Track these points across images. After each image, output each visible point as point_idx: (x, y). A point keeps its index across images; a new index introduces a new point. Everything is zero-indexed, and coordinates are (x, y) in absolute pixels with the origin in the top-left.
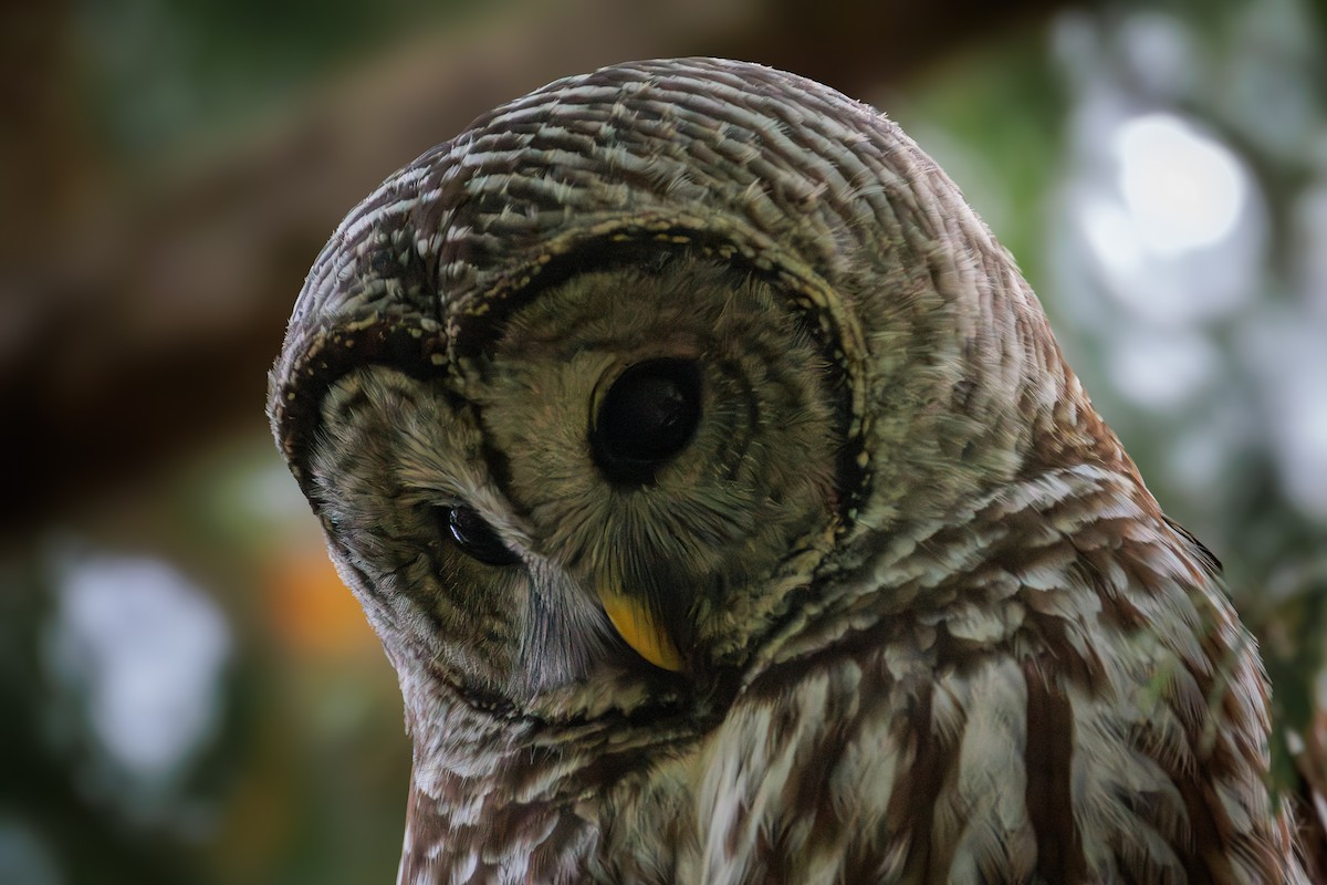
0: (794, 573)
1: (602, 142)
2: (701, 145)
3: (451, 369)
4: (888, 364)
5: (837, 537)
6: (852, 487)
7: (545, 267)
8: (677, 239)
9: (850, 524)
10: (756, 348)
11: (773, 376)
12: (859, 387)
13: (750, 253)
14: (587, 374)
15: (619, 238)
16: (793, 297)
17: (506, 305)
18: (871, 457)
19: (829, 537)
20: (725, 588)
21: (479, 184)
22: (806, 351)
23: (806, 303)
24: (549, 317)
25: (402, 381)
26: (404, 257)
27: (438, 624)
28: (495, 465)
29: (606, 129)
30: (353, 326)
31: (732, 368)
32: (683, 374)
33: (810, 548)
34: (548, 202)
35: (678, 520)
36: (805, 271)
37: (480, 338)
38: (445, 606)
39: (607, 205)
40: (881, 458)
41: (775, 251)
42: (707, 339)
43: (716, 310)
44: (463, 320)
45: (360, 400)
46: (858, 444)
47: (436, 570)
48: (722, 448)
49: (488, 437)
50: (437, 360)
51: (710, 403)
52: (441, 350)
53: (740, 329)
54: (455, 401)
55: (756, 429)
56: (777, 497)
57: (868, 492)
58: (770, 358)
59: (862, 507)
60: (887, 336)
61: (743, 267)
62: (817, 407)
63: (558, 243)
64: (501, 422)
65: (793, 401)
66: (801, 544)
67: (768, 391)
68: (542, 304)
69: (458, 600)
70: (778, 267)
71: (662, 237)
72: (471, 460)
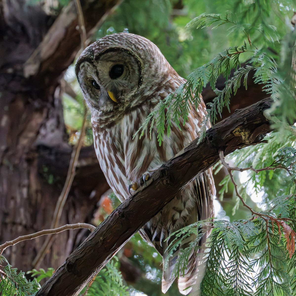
0: (132, 93)
1: (116, 39)
2: (128, 41)
3: (94, 62)
4: (146, 69)
5: (138, 89)
6: (140, 83)
7: (106, 50)
8: (123, 50)
9: (139, 87)
10: (130, 64)
11: (132, 68)
12: (142, 71)
13: (131, 53)
14: (110, 65)
15: (115, 48)
16: (136, 59)
17: (101, 54)
18: (142, 80)
19: (137, 89)
20: (123, 92)
21: (101, 43)
22: (136, 65)
23: (137, 60)
24: (106, 56)
25: (88, 63)
26: (91, 50)
27: (91, 97)
28: (97, 73)
29: (117, 38)
30: (84, 57)
31: (128, 67)
32: (122, 66)
33: (134, 90)
34: (108, 44)
35: (118, 84)
36: (138, 56)
37: (97, 58)
38: (92, 95)
39: (114, 44)
40: (144, 80)
41: (134, 53)
42: (125, 63)
43: (126, 59)
44: (96, 56)
45: (84, 66)
46: (141, 78)
47: (91, 90)
48: (125, 76)
49: (97, 70)
50: (92, 61)
51: (125, 70)
52: (93, 60)
53: (129, 62)
54: (94, 66)
55: (129, 74)
56: (131, 83)
57: (142, 84)
58: (132, 66)
59: (141, 85)
60: (146, 65)
61: (130, 54)
62: (137, 72)
63: (108, 48)
64: (98, 68)
65: (134, 71)
66: (133, 89)
67: (131, 70)
68: (105, 55)
69: (93, 94)
70: (134, 55)
71: (121, 49)
72: (95, 72)
